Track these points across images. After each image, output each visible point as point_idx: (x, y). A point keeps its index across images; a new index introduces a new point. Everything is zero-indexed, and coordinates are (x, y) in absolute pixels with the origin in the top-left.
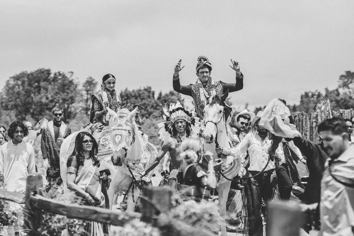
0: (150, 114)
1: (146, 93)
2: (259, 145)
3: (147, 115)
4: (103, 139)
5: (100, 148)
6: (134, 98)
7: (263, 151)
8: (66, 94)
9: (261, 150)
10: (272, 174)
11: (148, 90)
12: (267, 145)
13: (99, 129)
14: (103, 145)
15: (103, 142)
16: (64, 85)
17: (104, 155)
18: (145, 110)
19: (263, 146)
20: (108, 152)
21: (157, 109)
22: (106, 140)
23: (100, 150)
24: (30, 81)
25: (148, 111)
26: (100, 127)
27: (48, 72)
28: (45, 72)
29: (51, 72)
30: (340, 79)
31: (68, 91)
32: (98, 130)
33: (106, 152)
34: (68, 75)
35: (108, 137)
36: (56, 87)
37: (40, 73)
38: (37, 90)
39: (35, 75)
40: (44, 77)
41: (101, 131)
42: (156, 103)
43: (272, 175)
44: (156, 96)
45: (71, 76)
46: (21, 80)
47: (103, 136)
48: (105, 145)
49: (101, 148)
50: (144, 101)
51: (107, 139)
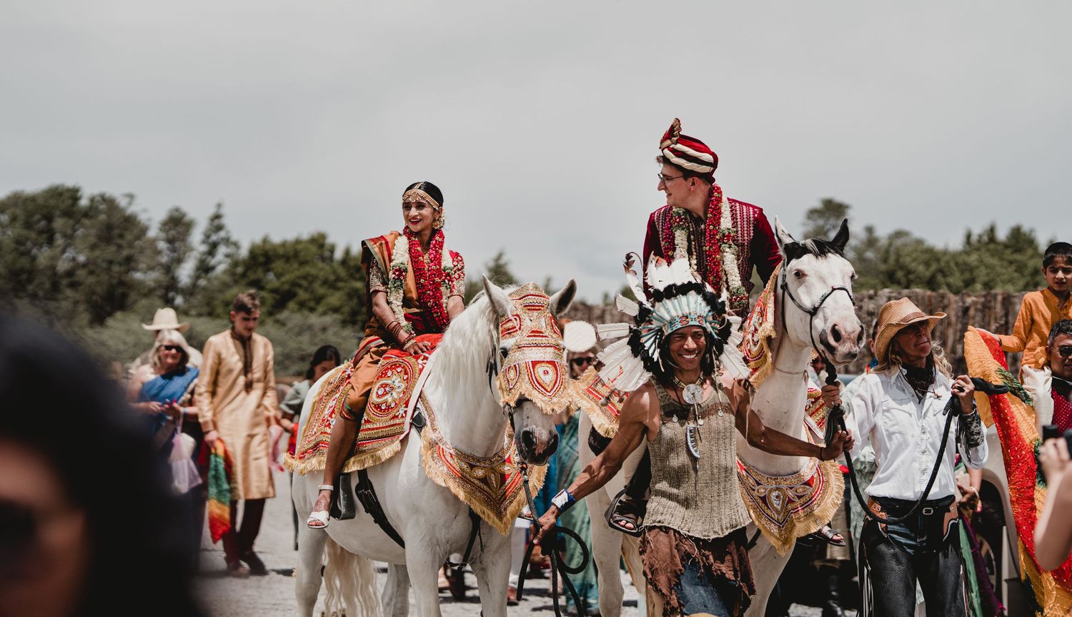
0: (319, 300)
1: (313, 249)
2: (910, 415)
3: (312, 304)
4: (379, 389)
5: (368, 414)
6: (283, 260)
7: (923, 436)
8: (113, 248)
9: (918, 431)
10: (949, 511)
11: (319, 241)
12: (935, 415)
13: (374, 353)
14: (378, 406)
15: (379, 396)
16: (109, 227)
17: (378, 438)
18: (306, 290)
19: (924, 418)
20: (388, 429)
21: (338, 289)
22: (387, 389)
23: (368, 422)
24: (30, 215)
25: (312, 292)
26: (376, 349)
27: (74, 194)
28: (67, 195)
29: (79, 194)
30: (809, 218)
31: (119, 241)
32: (371, 357)
33: (383, 428)
34: (123, 202)
35: (394, 382)
36: (93, 231)
37: (52, 197)
38: (45, 236)
39: (40, 201)
40: (63, 206)
41: (376, 362)
42: (334, 272)
43: (947, 516)
44: (339, 255)
45: (130, 203)
46: (8, 211)
47: (381, 377)
48: (383, 408)
49: (372, 415)
50: (307, 269)
51: (393, 388)
